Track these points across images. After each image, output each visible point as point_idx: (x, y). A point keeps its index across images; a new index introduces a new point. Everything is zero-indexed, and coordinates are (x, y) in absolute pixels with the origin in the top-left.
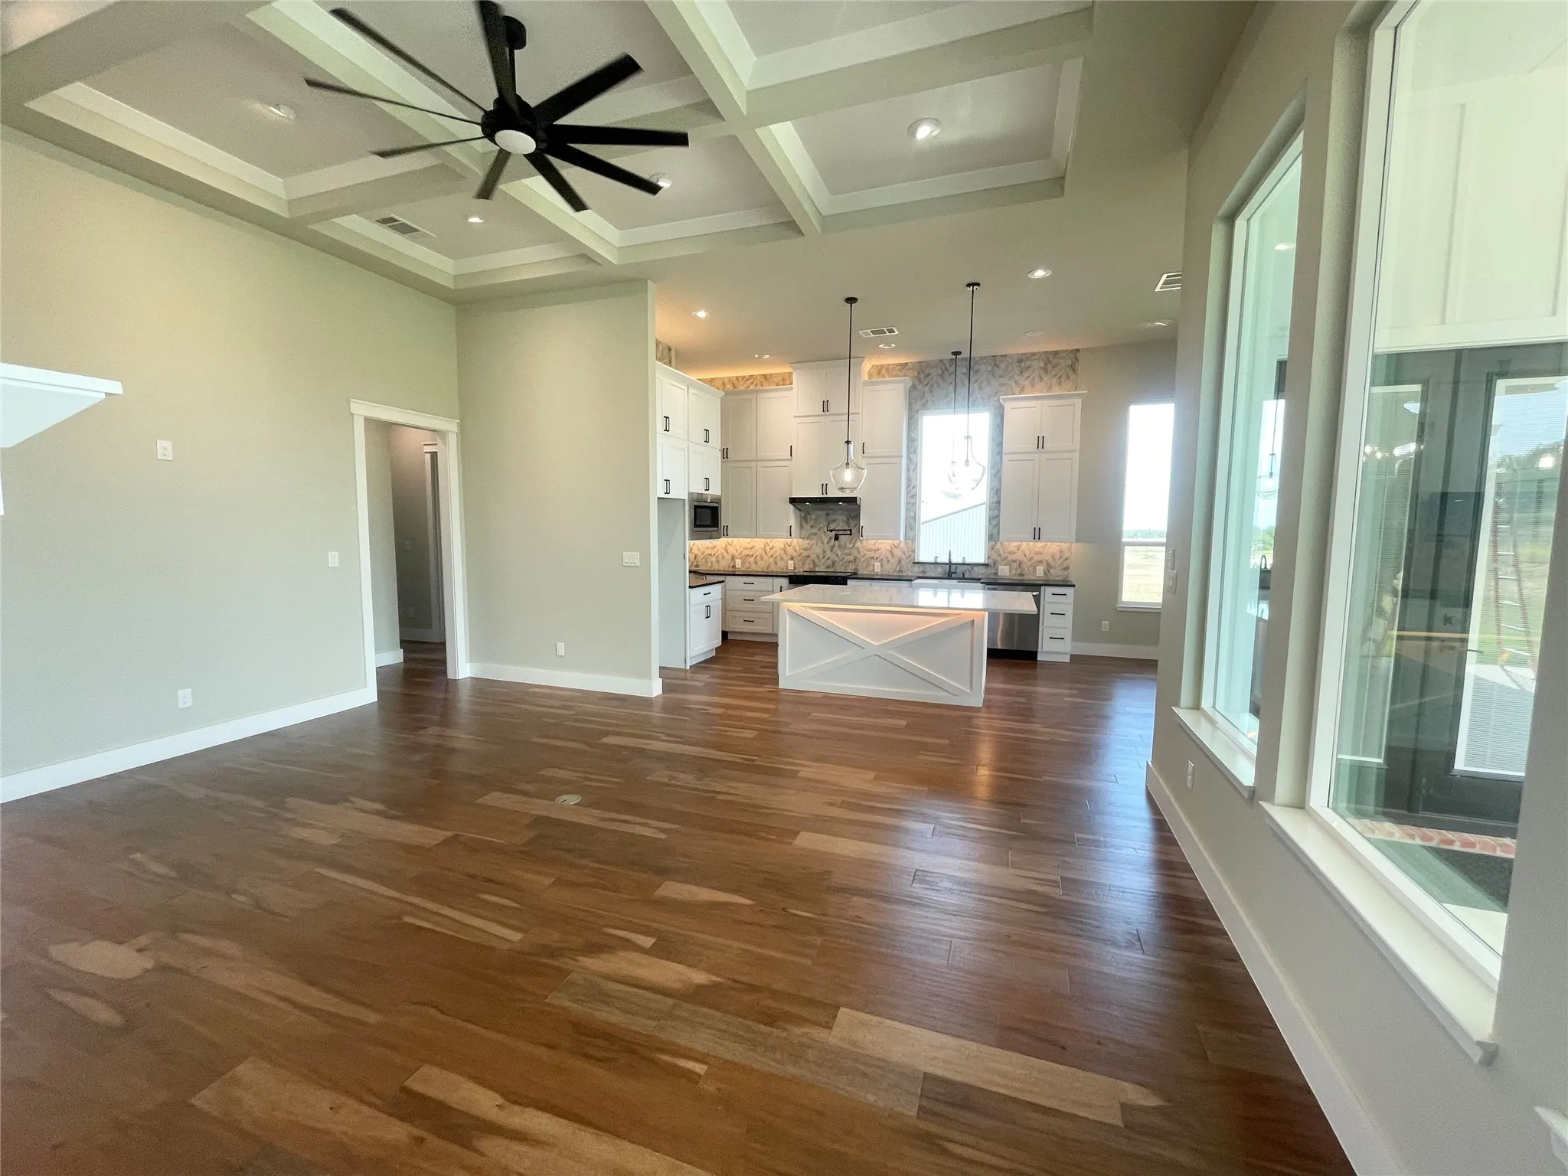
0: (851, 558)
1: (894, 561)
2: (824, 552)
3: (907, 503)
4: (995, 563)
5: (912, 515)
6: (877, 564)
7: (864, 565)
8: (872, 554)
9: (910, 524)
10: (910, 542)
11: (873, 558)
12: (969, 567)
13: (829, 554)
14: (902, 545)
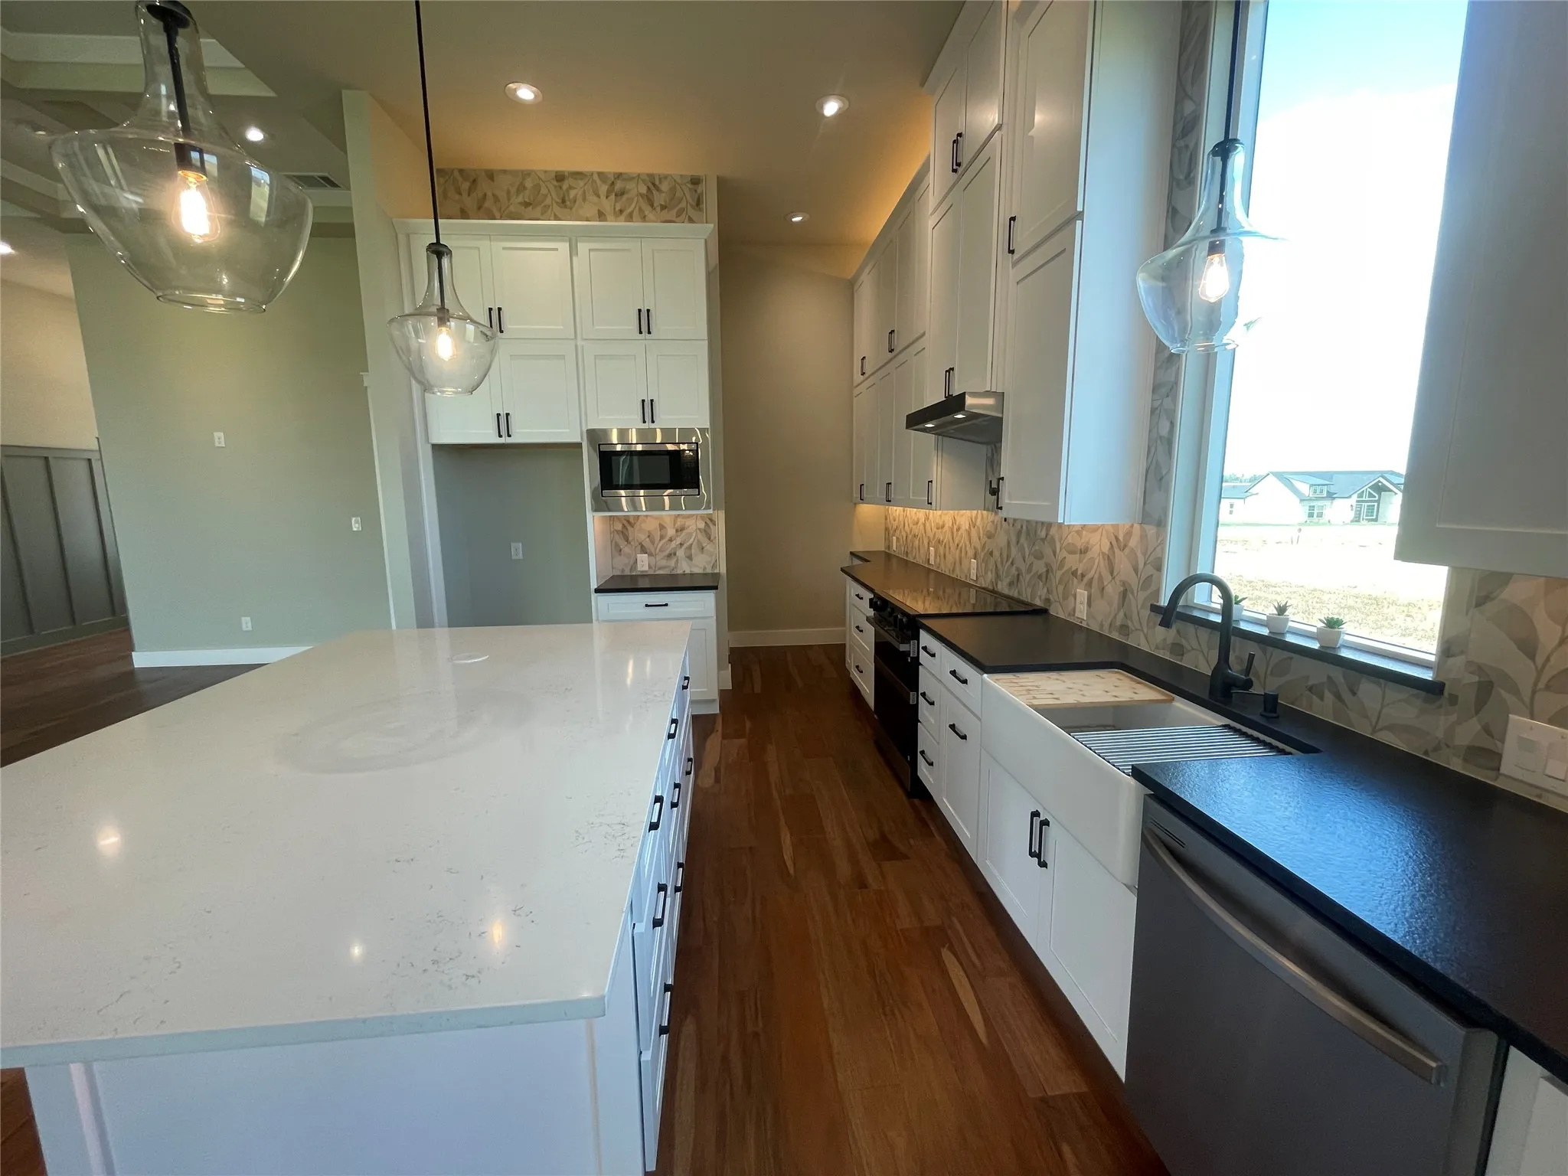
0: (1040, 567)
1: (1112, 590)
2: (1009, 543)
3: (1155, 389)
4: (1485, 690)
5: (1164, 431)
6: (1082, 594)
7: (1061, 588)
8: (1072, 562)
9: (1158, 466)
10: (1151, 530)
11: (1074, 573)
12: (1337, 673)
13: (1014, 551)
14: (1133, 542)
